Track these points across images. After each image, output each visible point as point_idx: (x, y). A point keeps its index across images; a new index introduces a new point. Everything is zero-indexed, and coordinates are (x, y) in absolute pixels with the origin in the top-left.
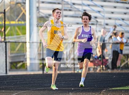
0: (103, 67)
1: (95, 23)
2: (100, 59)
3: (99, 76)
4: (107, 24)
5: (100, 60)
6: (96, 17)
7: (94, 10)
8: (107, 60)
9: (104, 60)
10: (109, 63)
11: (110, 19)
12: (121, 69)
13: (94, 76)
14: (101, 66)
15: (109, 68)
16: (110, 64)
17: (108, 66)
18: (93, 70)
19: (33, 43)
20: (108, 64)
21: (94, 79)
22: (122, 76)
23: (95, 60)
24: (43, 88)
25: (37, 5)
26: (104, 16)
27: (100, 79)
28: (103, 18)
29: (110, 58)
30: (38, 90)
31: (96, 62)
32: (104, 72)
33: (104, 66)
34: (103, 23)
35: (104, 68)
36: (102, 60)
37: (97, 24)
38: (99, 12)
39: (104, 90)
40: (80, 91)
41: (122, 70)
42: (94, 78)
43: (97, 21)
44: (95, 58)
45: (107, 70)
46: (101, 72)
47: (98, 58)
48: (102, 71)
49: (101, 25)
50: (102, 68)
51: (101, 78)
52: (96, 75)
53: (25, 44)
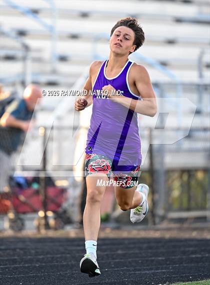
0: (46, 217)
1: (20, 54)
2: (35, 186)
3: (33, 251)
4: (63, 59)
5: (37, 192)
6: (22, 33)
7: (15, 7)
8: (63, 191)
9: (51, 192)
10: (71, 201)
11: (74, 37)
12: (112, 225)
13: (14, 250)
14: (41, 214)
15: (68, 221)
16: (73, 205)
17: (65, 212)
18: (12, 227)
20: (65, 205)
21: (15, 262)
22: (120, 252)
23: (17, 189)
26: (51, 29)
27: (38, 261)
28: (50, 34)
29: (74, 185)
31: (22, 198)
32: (51, 234)
33: (50, 214)
34: (46, 55)
35: (52, 222)
36: (46, 192)
37: (24, 59)
38: (35, 12)
41: (118, 228)
42: (16, 257)
43: (26, 48)
44: (19, 185)
45: (62, 228)
46: (39, 236)
47: (29, 182)
48: (43, 232)
49: (39, 60)
50: (43, 222)
51: (41, 257)
52: (20, 245)
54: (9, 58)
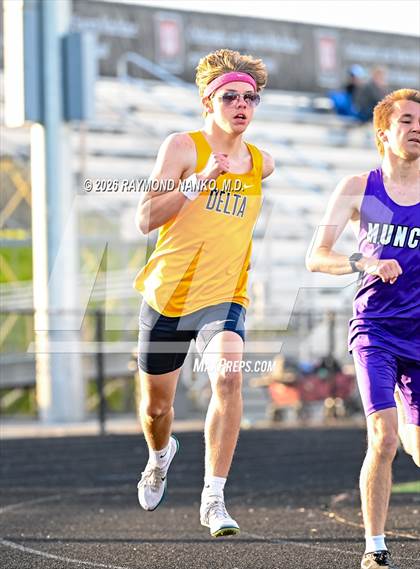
2: (323, 374)
5: (323, 381)
6: (305, 212)
9: (340, 380)
19: (61, 312)
23: (302, 378)
24: (102, 490)
25: (75, 165)
30: (84, 495)
32: (341, 423)
33: (340, 404)
35: (340, 411)
38: (319, 189)
39: (342, 497)
40: (245, 501)
44: (304, 373)
47: (316, 370)
50: (330, 413)
53: (27, 318)
54: (293, 238)
